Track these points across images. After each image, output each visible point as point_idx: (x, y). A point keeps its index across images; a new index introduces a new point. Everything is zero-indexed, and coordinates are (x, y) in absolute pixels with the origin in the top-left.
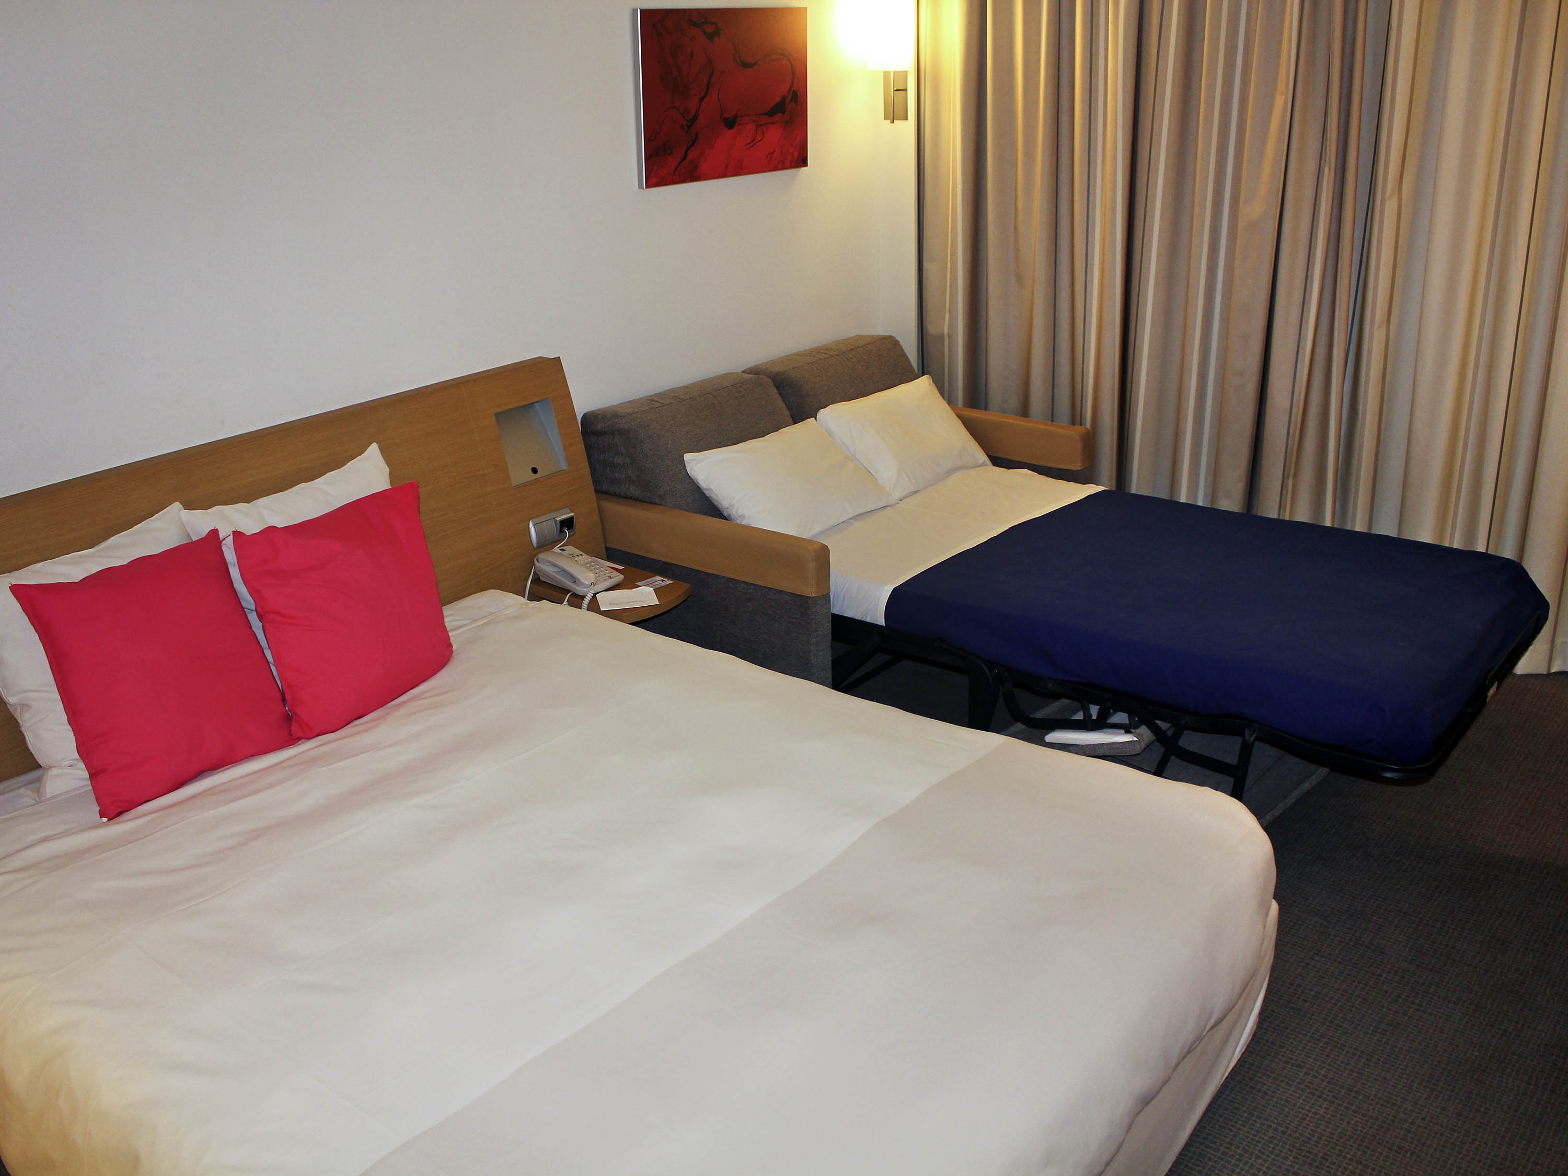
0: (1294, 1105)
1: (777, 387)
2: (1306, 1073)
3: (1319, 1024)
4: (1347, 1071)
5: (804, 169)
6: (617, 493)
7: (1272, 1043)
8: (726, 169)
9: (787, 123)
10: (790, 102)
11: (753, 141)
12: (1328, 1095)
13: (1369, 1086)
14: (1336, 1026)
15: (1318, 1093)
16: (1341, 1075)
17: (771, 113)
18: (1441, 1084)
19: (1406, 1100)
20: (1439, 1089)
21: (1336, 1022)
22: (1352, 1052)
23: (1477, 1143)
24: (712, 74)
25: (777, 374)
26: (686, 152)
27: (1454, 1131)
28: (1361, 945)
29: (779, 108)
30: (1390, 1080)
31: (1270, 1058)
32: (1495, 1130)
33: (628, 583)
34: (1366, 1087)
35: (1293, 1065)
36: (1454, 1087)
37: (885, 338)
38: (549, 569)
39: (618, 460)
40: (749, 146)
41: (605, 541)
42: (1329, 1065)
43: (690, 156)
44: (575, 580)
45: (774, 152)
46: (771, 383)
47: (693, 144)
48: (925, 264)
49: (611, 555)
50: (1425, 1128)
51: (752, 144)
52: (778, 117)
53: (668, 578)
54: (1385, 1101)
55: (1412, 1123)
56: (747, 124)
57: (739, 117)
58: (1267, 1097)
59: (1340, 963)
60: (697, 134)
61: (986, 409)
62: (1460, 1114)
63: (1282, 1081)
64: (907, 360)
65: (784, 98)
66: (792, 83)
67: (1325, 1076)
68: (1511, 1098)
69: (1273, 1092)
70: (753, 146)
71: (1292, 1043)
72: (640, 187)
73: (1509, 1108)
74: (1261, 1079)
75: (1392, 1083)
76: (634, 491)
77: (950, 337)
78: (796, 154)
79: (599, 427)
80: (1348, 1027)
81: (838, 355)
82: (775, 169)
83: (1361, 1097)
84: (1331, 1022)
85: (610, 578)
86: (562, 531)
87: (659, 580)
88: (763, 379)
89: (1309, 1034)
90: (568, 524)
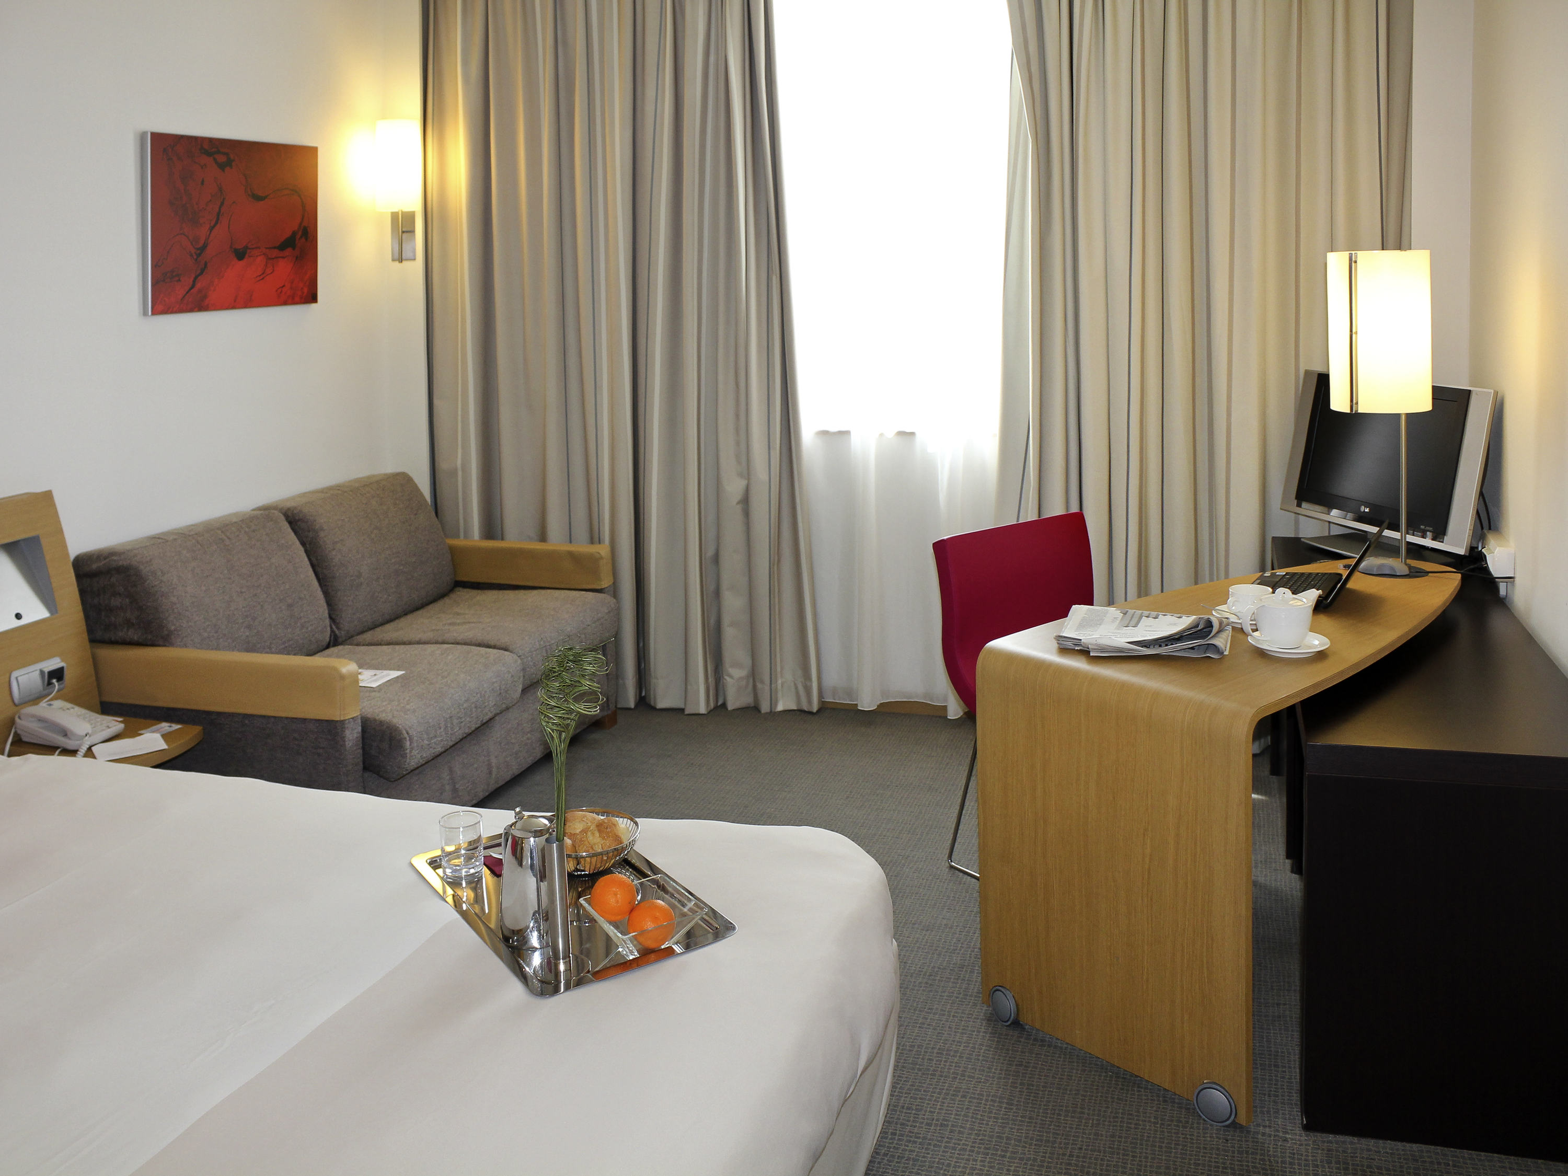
0: (949, 1165)
1: (290, 523)
2: (951, 1131)
3: (951, 1080)
4: (992, 1120)
5: (314, 305)
6: (113, 639)
7: (908, 1108)
8: (235, 301)
9: (297, 258)
10: (301, 237)
11: (263, 273)
12: (980, 1148)
13: (1018, 1129)
14: (969, 1078)
15: (969, 1148)
16: (987, 1124)
17: (283, 247)
18: (1086, 1111)
19: (1058, 1134)
20: (1086, 1116)
21: (967, 1074)
22: (992, 1100)
23: (1138, 1159)
24: (222, 204)
25: (289, 509)
26: (194, 282)
27: (1113, 1153)
28: (971, 996)
29: (288, 243)
30: (1037, 1119)
31: (910, 1123)
32: (1150, 1144)
33: (129, 732)
34: (1015, 1131)
35: (936, 1125)
36: (1100, 1110)
37: (398, 474)
38: (33, 726)
39: (116, 602)
40: (258, 278)
41: (100, 693)
42: (972, 1117)
43: (198, 285)
44: (65, 733)
45: (284, 286)
46: (283, 518)
47: (202, 273)
48: (436, 402)
49: (107, 708)
50: (1084, 1157)
51: (262, 277)
52: (288, 252)
53: (178, 722)
54: (1037, 1140)
55: (1071, 1156)
56: (257, 256)
57: (250, 249)
58: (919, 1163)
59: (953, 1016)
60: (206, 264)
61: (502, 539)
62: (1113, 1136)
63: (930, 1144)
64: (422, 495)
65: (294, 234)
66: (303, 219)
67: (972, 1129)
68: (1155, 1108)
69: (924, 1157)
70: (263, 279)
71: (928, 1104)
72: (145, 314)
73: (1156, 1118)
74: (908, 1146)
75: (1039, 1122)
76: (133, 634)
77: (464, 470)
78: (306, 290)
79: (94, 566)
80: (981, 1076)
81: (351, 491)
82: (285, 303)
83: (1013, 1142)
84: (963, 1075)
85: (108, 727)
86: (49, 684)
87: (165, 726)
88: (274, 513)
89: (944, 1091)
90: (58, 674)
